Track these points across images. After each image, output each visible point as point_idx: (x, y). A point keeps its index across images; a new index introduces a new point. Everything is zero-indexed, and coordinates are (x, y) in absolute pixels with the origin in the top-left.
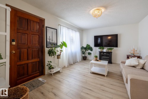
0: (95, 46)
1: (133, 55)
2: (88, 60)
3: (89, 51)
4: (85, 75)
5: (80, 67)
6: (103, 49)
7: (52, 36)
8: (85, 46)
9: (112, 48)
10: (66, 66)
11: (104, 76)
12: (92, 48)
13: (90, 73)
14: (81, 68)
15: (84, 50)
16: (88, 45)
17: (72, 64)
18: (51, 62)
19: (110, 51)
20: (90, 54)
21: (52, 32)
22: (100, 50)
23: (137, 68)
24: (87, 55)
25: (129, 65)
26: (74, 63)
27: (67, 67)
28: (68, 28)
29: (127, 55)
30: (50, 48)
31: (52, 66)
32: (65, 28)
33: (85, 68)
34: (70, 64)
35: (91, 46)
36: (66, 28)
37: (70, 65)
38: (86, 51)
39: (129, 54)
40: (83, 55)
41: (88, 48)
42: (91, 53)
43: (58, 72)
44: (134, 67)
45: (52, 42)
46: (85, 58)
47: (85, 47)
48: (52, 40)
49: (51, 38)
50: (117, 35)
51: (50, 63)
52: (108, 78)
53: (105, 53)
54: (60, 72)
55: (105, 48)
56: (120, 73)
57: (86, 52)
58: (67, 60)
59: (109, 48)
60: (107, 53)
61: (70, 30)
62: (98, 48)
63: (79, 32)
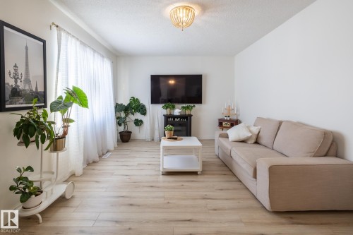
0: (152, 103)
1: (228, 119)
2: (134, 140)
3: (138, 116)
4: (153, 184)
5: (124, 164)
6: (174, 108)
7: (27, 65)
8: (126, 102)
9: (192, 105)
10: (79, 171)
11: (195, 173)
12: (144, 106)
13: (161, 176)
14: (128, 168)
15: (123, 115)
16: (134, 100)
17: (94, 162)
18: (30, 169)
19: (188, 112)
20: (138, 123)
21: (27, 48)
22: (165, 112)
23: (249, 142)
24: (131, 127)
25: (237, 138)
26: (100, 157)
27: (84, 174)
28: (82, 43)
29: (219, 120)
30: (24, 113)
31: (35, 185)
32: (74, 40)
33: (139, 164)
34: (87, 160)
35: (141, 102)
36: (78, 43)
37: (89, 164)
38: (127, 116)
39: (221, 117)
40: (122, 129)
41: (135, 107)
42: (141, 121)
43: (62, 201)
44: (244, 141)
45: (27, 88)
46: (125, 137)
47: (126, 105)
48: (27, 81)
49: (21, 70)
50: (201, 75)
51: (25, 174)
52: (206, 176)
53: (177, 117)
54: (68, 197)
55: (177, 105)
56: (218, 160)
57: (128, 119)
58: (82, 151)
59: (184, 105)
60: (181, 117)
61: (88, 49)
62: (161, 106)
63: (109, 58)
